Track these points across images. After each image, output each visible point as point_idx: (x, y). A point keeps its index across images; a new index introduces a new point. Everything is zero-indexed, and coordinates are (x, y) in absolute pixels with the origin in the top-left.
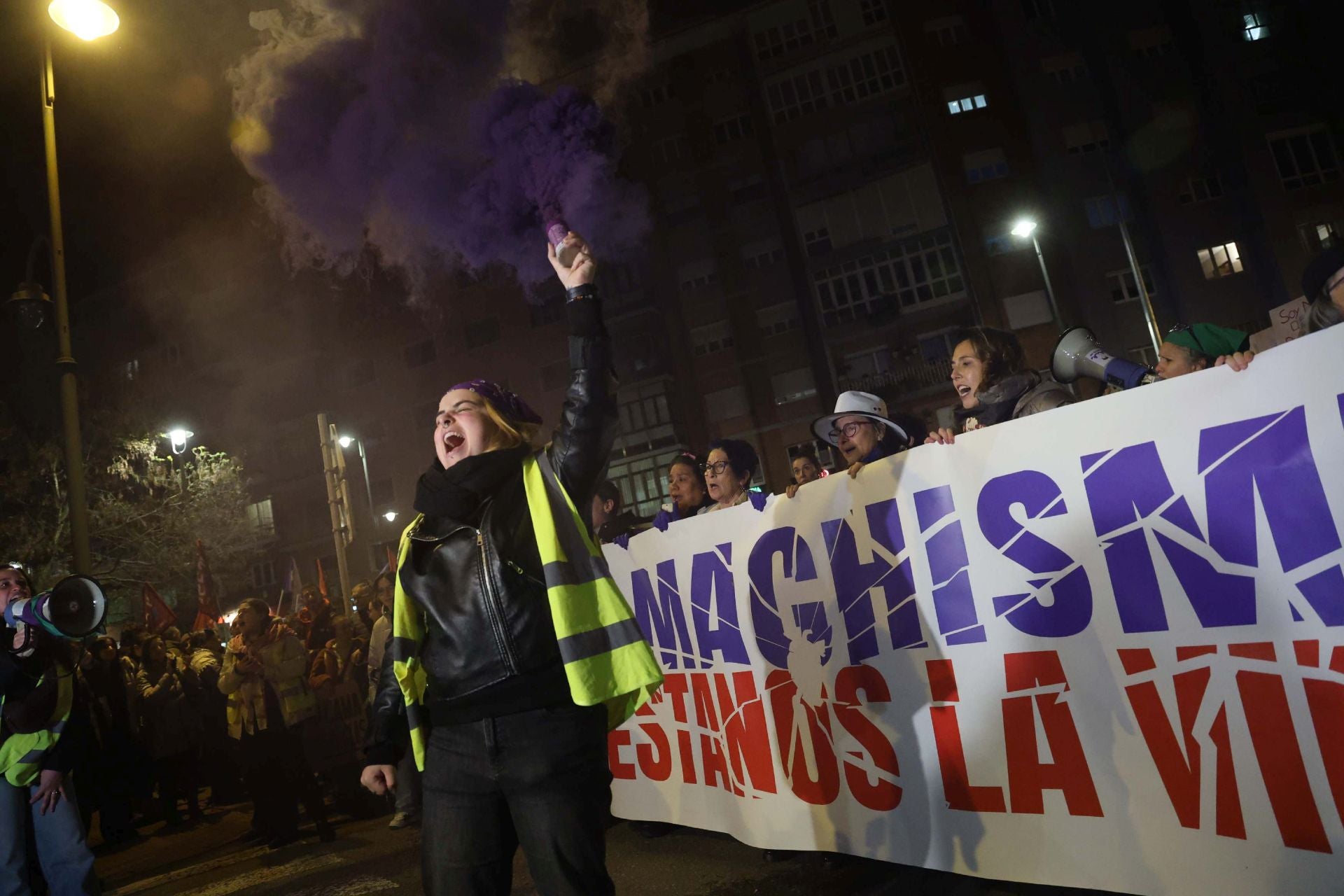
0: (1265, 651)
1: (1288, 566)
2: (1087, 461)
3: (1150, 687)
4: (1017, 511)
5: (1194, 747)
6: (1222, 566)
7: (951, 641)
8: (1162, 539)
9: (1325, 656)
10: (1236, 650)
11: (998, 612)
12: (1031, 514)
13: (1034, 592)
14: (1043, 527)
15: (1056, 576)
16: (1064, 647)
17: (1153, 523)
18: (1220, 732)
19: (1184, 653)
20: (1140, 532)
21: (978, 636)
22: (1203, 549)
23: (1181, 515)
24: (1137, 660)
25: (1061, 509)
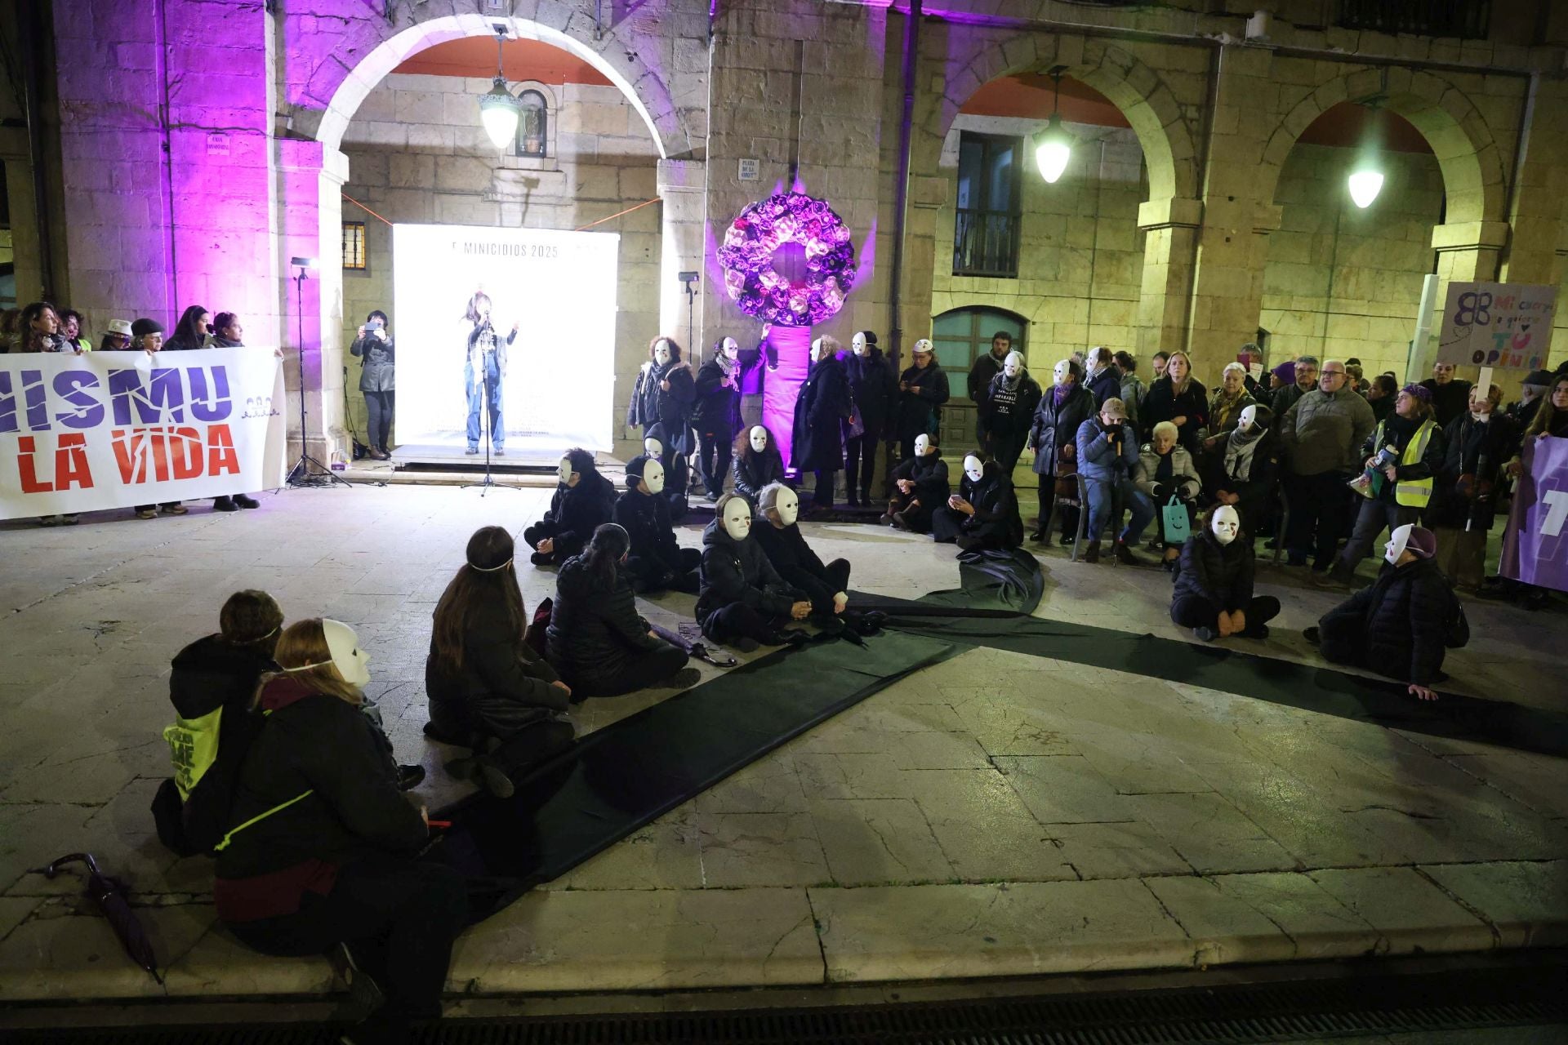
0: (160, 430)
1: (170, 408)
2: (110, 372)
3: (122, 443)
4: (76, 384)
5: (134, 458)
6: (152, 406)
7: (33, 429)
8: (134, 397)
9: (175, 431)
10: (152, 430)
11: (57, 419)
12: (83, 385)
13: (76, 413)
14: (87, 391)
15: (89, 407)
16: (87, 432)
17: (132, 394)
18: (144, 453)
19: (135, 431)
20: (127, 396)
21: (48, 427)
22: (148, 402)
23: (142, 392)
24: (116, 434)
25: (97, 385)
